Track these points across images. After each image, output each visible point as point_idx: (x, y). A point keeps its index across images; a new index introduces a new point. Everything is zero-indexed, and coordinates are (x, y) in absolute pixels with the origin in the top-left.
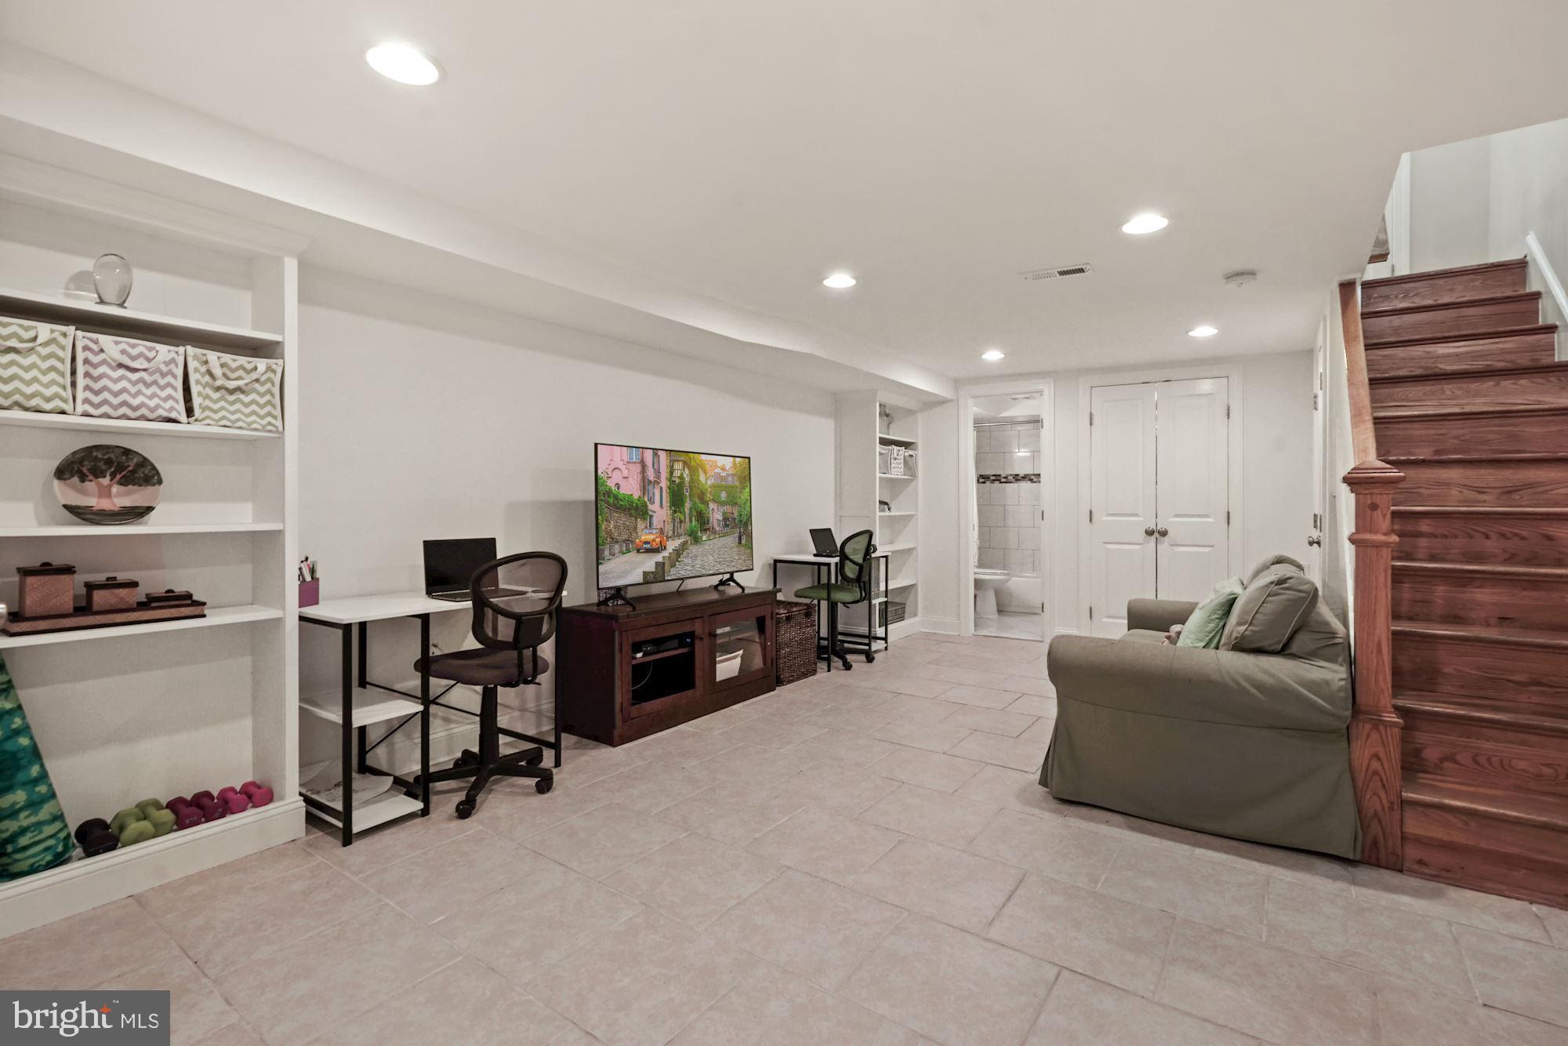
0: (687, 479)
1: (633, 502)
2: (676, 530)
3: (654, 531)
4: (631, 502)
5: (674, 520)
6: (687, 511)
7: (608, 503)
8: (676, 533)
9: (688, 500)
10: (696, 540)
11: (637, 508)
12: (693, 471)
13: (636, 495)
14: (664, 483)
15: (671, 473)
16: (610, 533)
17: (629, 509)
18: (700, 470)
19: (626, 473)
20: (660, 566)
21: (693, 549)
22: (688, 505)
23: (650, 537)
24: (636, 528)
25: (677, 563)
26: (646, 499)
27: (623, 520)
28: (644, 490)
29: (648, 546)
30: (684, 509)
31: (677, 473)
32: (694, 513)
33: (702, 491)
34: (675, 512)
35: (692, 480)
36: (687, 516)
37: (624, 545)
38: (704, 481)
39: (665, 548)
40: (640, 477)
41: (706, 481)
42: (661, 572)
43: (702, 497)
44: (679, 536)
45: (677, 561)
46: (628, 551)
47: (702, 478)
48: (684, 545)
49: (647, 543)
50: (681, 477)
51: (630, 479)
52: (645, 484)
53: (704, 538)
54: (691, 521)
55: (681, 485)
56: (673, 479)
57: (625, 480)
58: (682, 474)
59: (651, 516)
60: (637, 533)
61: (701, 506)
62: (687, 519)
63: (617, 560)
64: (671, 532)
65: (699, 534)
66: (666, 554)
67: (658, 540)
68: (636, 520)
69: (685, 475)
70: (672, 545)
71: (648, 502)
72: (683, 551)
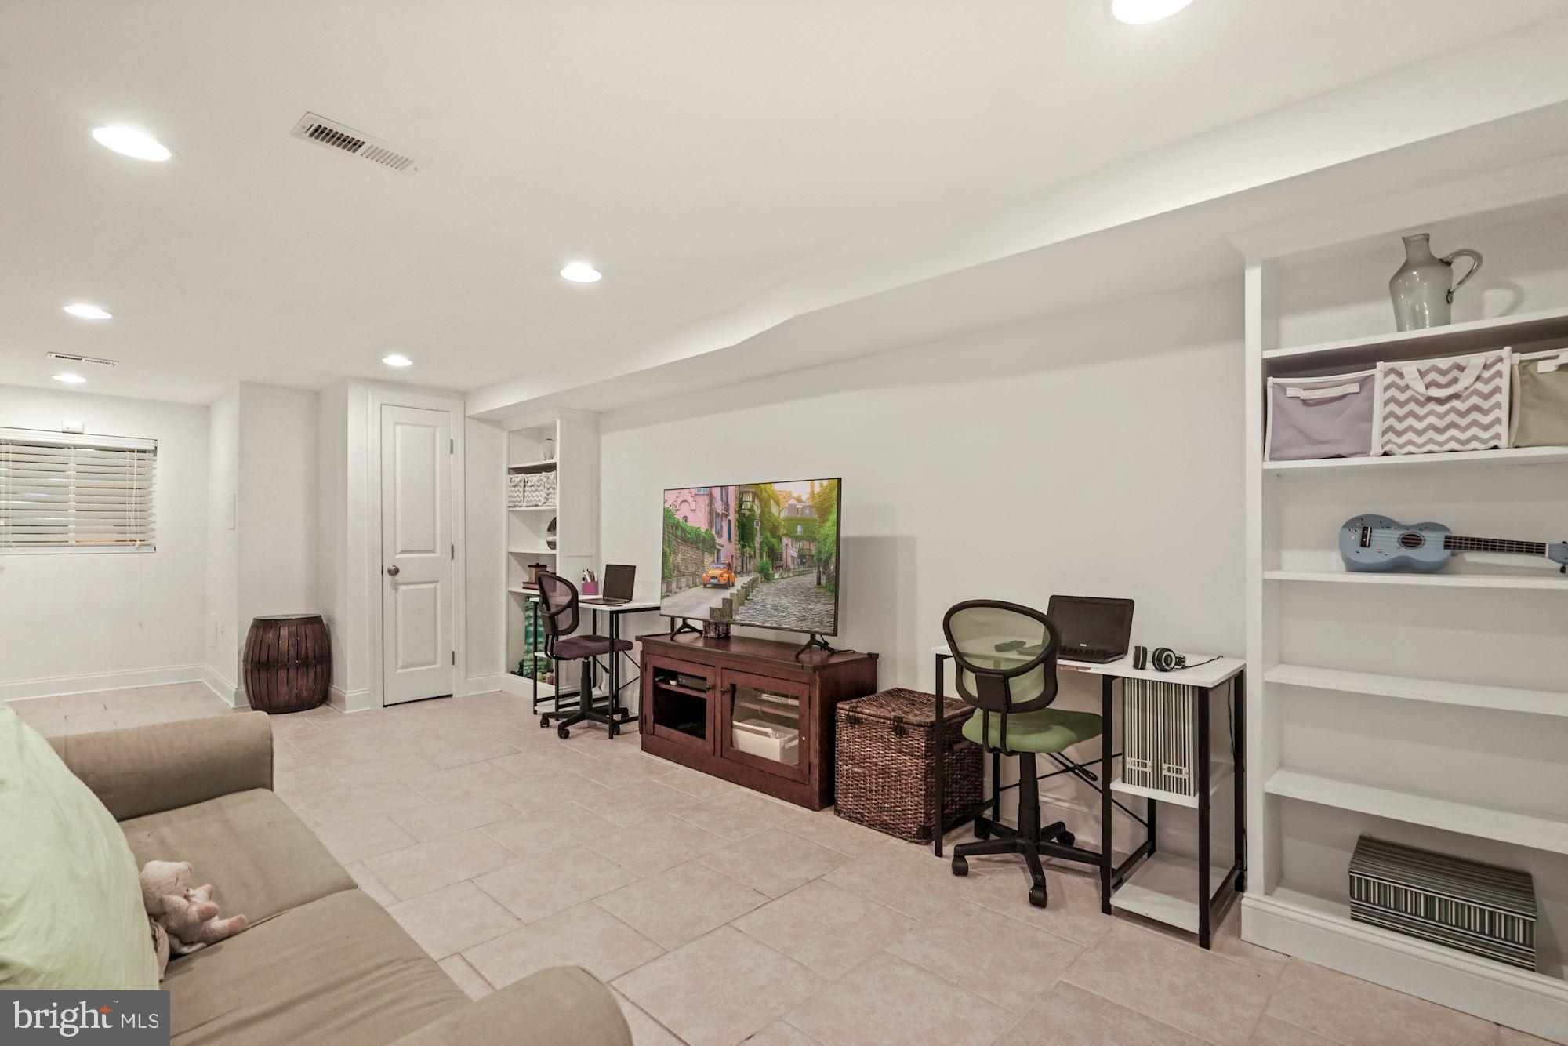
0: (758, 512)
1: (699, 535)
2: (745, 566)
3: (722, 566)
4: (698, 535)
5: (743, 554)
6: (757, 545)
7: (676, 536)
8: (745, 569)
9: (758, 534)
10: (767, 578)
11: (704, 541)
12: (765, 504)
13: (704, 527)
14: (732, 517)
15: (741, 506)
16: (677, 567)
17: (696, 543)
18: (772, 502)
19: (693, 506)
20: (728, 603)
21: (764, 588)
22: (758, 539)
23: (717, 572)
24: (703, 562)
25: (746, 601)
26: (714, 533)
27: (692, 553)
28: (711, 523)
29: (715, 581)
30: (754, 543)
31: (747, 505)
32: (765, 549)
33: (774, 525)
34: (744, 546)
35: (763, 513)
36: (757, 551)
37: (691, 579)
38: (776, 514)
39: (733, 585)
40: (708, 509)
41: (780, 514)
42: (728, 610)
43: (774, 530)
44: (749, 572)
45: (746, 599)
46: (695, 585)
47: (774, 510)
48: (753, 582)
49: (713, 578)
50: (751, 510)
51: (698, 512)
52: (714, 517)
53: (776, 576)
54: (761, 557)
55: (751, 518)
56: (743, 511)
57: (692, 513)
58: (752, 506)
59: (719, 550)
60: (704, 567)
61: (774, 541)
62: (758, 556)
63: (683, 594)
64: (739, 569)
65: (771, 571)
66: (734, 590)
67: (726, 575)
68: (703, 554)
69: (755, 508)
70: (741, 581)
71: (716, 536)
72: (753, 588)
